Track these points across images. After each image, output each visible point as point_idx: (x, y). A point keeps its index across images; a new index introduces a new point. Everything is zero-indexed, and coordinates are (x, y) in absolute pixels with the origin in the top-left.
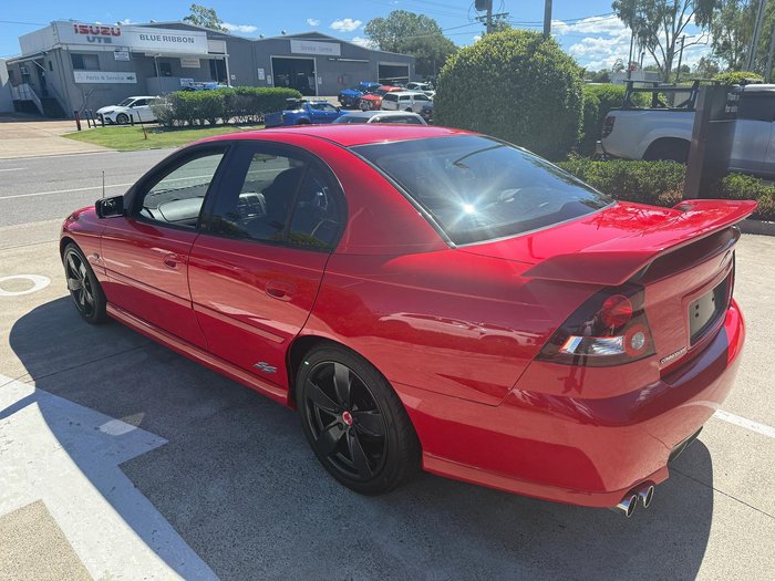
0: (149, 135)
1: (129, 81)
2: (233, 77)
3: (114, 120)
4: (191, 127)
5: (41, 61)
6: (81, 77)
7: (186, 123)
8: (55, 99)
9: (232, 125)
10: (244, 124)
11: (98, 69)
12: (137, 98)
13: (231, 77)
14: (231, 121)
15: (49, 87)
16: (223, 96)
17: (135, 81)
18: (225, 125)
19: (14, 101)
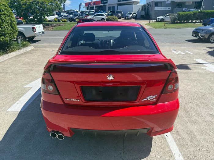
0: (165, 25)
1: (169, 9)
2: (204, 7)
3: (160, 20)
4: (180, 23)
5: (148, 5)
6: (156, 9)
7: (179, 22)
8: (149, 15)
9: (194, 23)
10: (198, 22)
11: (161, 6)
12: (168, 14)
13: (203, 7)
14: (194, 21)
15: (149, 12)
16: (193, 13)
17: (170, 9)
18: (192, 22)
19: (141, 15)
